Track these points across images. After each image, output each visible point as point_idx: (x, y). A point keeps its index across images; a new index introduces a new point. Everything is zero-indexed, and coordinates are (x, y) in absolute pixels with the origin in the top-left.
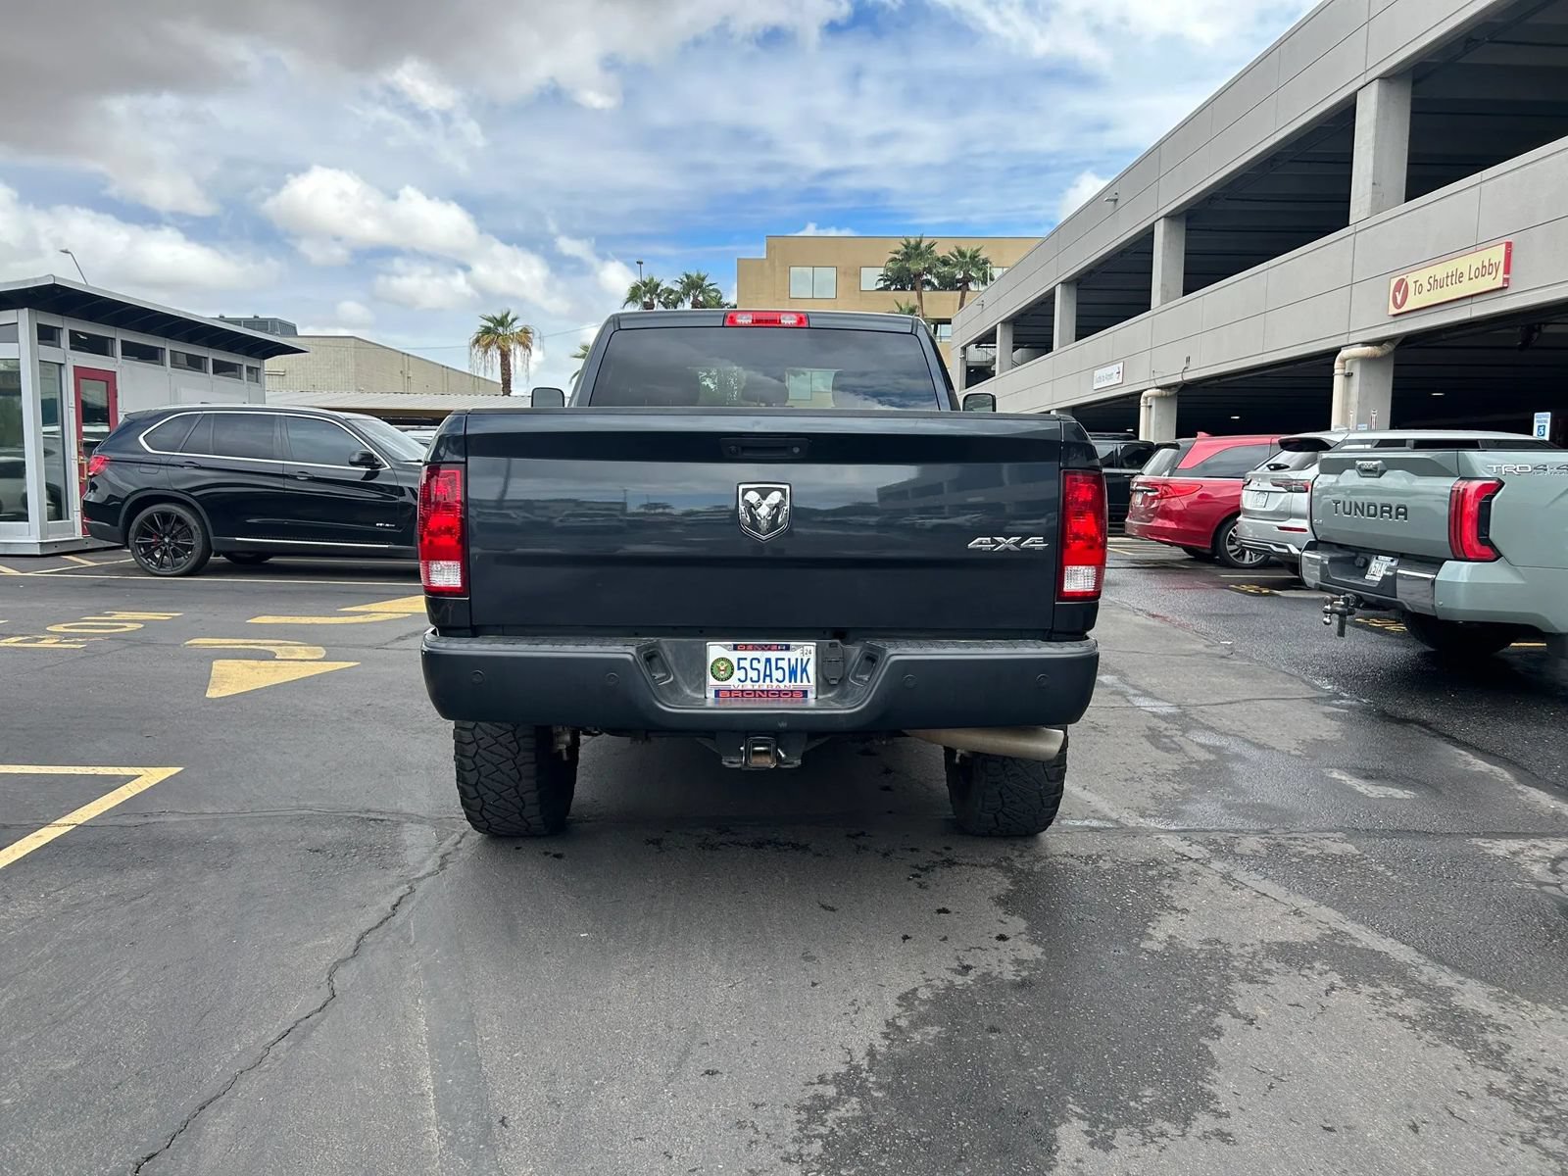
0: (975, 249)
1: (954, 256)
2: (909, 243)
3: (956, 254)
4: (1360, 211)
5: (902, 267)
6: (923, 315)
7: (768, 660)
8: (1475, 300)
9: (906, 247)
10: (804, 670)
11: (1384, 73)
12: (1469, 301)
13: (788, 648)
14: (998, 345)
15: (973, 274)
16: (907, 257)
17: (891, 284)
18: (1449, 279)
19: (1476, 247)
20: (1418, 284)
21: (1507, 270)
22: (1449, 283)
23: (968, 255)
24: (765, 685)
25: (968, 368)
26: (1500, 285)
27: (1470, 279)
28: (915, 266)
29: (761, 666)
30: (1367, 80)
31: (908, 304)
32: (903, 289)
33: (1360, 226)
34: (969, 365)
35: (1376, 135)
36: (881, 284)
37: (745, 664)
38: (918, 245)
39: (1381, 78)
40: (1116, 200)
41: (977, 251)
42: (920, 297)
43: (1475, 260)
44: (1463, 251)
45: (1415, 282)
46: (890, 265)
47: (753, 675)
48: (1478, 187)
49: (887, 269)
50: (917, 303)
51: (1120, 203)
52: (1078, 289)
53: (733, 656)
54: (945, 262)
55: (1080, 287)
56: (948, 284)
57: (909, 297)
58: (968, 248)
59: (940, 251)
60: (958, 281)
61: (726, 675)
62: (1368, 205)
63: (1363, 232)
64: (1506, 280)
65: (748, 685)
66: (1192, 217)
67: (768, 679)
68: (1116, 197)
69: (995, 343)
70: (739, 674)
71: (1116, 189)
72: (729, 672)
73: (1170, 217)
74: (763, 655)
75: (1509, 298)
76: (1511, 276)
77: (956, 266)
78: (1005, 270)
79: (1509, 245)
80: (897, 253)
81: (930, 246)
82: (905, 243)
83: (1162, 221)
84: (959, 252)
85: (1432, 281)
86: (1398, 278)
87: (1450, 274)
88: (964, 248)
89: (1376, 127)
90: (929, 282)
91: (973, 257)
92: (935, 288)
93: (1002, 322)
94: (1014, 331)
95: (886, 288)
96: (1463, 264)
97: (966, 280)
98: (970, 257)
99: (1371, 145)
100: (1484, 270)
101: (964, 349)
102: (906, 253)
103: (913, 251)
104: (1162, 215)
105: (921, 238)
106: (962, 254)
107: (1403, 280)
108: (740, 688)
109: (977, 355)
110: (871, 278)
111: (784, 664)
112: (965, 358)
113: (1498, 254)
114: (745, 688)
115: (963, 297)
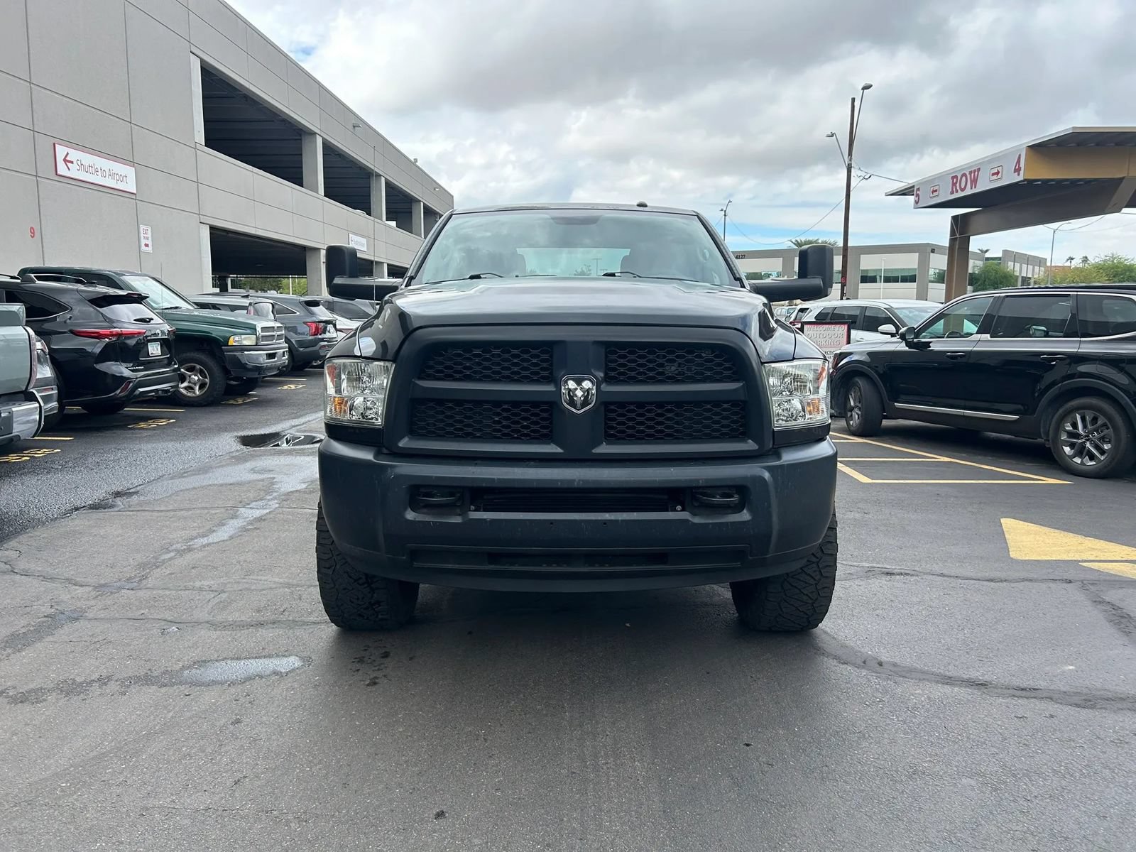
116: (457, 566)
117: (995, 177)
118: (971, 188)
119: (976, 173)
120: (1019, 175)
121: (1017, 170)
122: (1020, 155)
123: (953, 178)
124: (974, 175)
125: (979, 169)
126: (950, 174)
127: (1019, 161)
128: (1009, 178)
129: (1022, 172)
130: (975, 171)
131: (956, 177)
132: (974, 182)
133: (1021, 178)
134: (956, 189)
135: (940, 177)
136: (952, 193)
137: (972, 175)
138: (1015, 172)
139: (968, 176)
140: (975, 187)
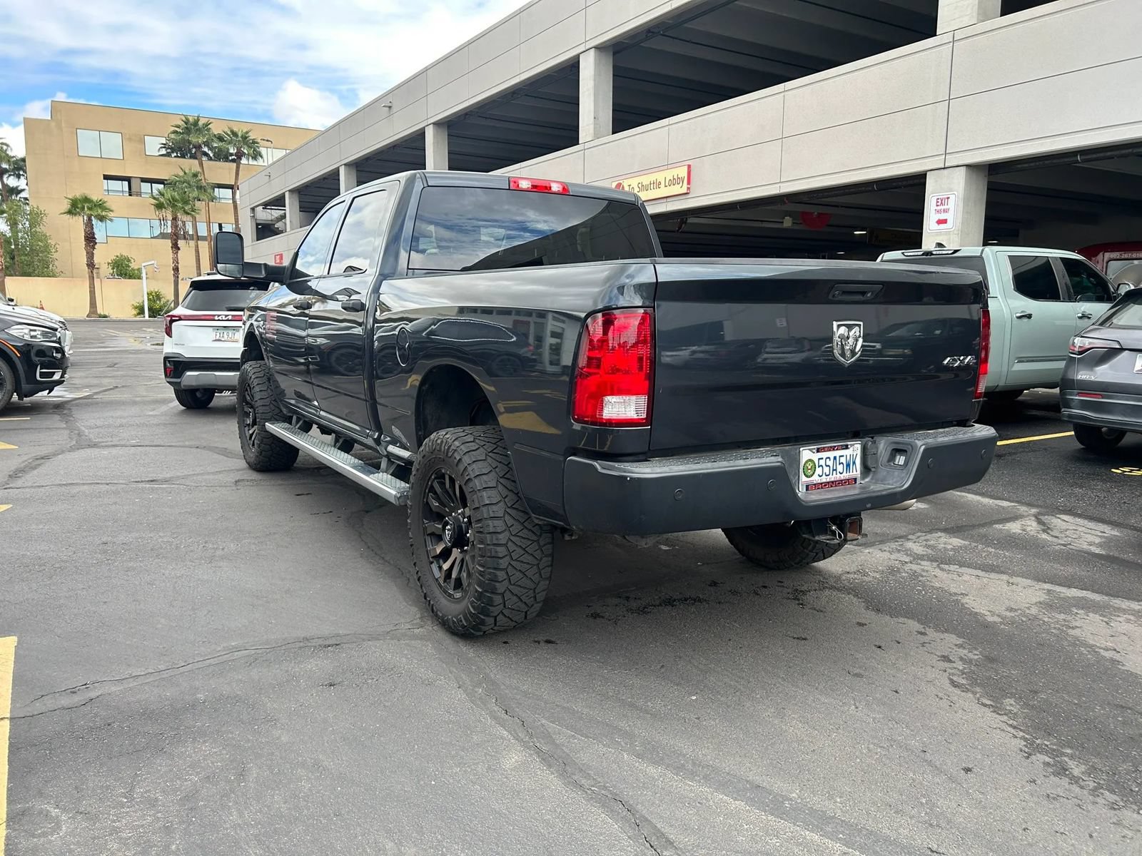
0: (244, 131)
1: (227, 134)
2: (188, 120)
3: (229, 133)
4: (587, 135)
5: (183, 139)
6: (205, 179)
7: (835, 458)
8: (669, 200)
9: (186, 123)
10: (854, 463)
11: (599, 45)
12: (665, 200)
13: (847, 447)
14: (287, 208)
15: (245, 151)
16: (187, 130)
17: (173, 152)
18: (652, 185)
19: (669, 166)
20: (631, 187)
21: (689, 183)
22: (652, 188)
23: (240, 135)
24: (832, 478)
25: (257, 225)
26: (685, 191)
27: (666, 186)
28: (195, 139)
29: (830, 463)
30: (587, 48)
31: (190, 169)
32: (183, 156)
33: (587, 145)
34: (258, 222)
35: (595, 85)
36: (163, 151)
37: (822, 462)
38: (196, 123)
39: (596, 48)
40: (390, 107)
41: (247, 133)
42: (201, 164)
43: (669, 174)
44: (659, 168)
45: (629, 186)
46: (173, 136)
47: (826, 470)
48: (667, 128)
49: (168, 139)
50: (199, 169)
51: (394, 109)
52: (357, 171)
53: (815, 457)
54: (221, 139)
55: (359, 169)
56: (222, 156)
57: (191, 165)
58: (240, 130)
59: (216, 129)
60: (232, 155)
61: (812, 473)
62: (592, 131)
63: (590, 150)
64: (688, 188)
65: (824, 479)
66: (454, 126)
67: (835, 472)
68: (390, 105)
69: (285, 207)
70: (819, 471)
71: (390, 98)
72: (813, 469)
73: (437, 124)
74: (831, 454)
75: (690, 200)
76: (692, 186)
77: (230, 143)
78: (288, 151)
79: (689, 167)
80: (178, 127)
81: (207, 125)
82: (184, 119)
83: (431, 126)
84: (232, 132)
85: (640, 185)
86: (617, 183)
87: (652, 182)
88: (235, 129)
89: (595, 80)
90: (206, 154)
91: (245, 138)
92: (210, 159)
93: (289, 191)
94: (300, 198)
95: (168, 155)
96: (660, 176)
97: (240, 155)
98: (242, 137)
99: (592, 92)
100: (675, 181)
101: (253, 209)
102: (187, 128)
103: (192, 126)
104: (432, 122)
105: (198, 117)
106: (235, 134)
107: (621, 184)
108: (819, 482)
109: (265, 215)
110: (154, 145)
111: (843, 460)
112: (254, 216)
113: (683, 172)
114: (822, 481)
115: (238, 168)
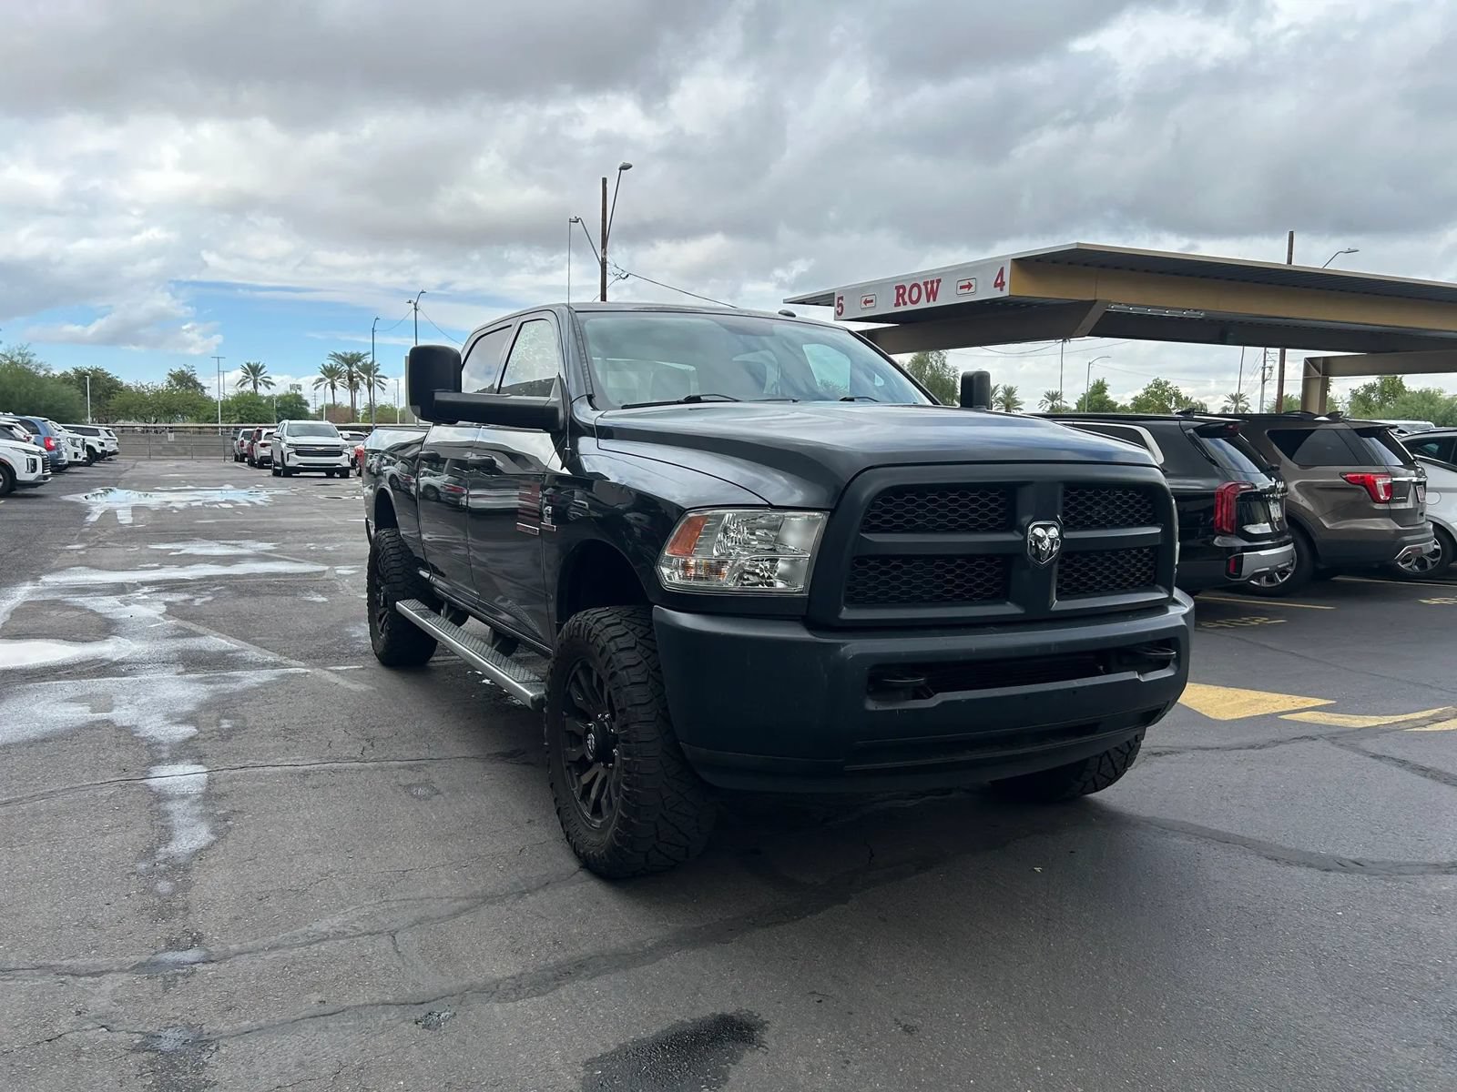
116: (908, 763)
117: (966, 290)
118: (928, 301)
119: (935, 285)
120: (1002, 290)
121: (1000, 285)
122: (1002, 269)
123: (898, 288)
124: (932, 287)
125: (939, 281)
126: (897, 282)
127: (1001, 273)
128: (985, 291)
129: (1006, 288)
130: (932, 282)
131: (904, 287)
132: (932, 294)
133: (1006, 292)
134: (903, 300)
135: (880, 285)
136: (897, 304)
137: (929, 286)
138: (995, 286)
139: (923, 287)
140: (934, 300)
